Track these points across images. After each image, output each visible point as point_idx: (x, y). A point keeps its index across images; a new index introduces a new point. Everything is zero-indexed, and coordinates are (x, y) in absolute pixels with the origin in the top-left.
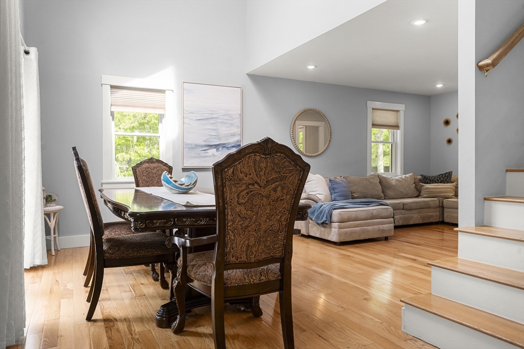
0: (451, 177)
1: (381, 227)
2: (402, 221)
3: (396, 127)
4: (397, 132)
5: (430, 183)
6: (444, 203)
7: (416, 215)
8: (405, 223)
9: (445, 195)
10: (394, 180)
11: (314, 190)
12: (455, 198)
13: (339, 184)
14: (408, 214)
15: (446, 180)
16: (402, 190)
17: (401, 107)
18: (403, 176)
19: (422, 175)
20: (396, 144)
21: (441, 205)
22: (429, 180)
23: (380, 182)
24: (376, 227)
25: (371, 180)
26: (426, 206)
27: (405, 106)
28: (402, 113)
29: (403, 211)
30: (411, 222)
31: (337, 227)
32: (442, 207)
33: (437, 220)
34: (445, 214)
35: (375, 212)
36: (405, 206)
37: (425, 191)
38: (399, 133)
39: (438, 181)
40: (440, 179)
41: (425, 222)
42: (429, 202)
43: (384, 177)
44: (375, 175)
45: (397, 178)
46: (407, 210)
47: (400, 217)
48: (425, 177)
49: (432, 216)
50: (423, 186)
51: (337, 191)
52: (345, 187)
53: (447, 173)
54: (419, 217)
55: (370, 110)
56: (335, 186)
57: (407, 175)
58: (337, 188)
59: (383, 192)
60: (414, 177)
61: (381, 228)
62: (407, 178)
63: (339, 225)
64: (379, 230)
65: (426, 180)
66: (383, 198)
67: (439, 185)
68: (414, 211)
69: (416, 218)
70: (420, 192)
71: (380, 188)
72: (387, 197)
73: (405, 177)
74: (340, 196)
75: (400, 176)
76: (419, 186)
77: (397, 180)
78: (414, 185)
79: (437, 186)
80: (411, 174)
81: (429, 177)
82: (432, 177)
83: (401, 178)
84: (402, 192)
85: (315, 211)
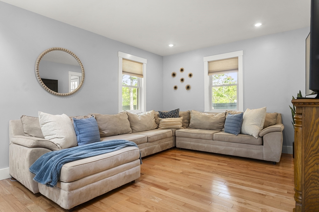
0: (179, 113)
1: (127, 172)
2: (147, 152)
3: (141, 75)
4: (141, 79)
5: (165, 118)
6: (176, 133)
7: (157, 146)
8: (149, 154)
9: (176, 127)
10: (139, 116)
11: (51, 133)
12: (182, 129)
13: (86, 123)
14: (151, 146)
15: (176, 115)
16: (146, 124)
17: (144, 61)
18: (147, 113)
19: (159, 112)
20: (141, 88)
21: (174, 135)
22: (165, 115)
23: (129, 119)
24: (121, 174)
25: (121, 117)
26: (164, 137)
27: (147, 60)
28: (145, 65)
29: (148, 143)
30: (154, 152)
31: (67, 189)
32: (175, 136)
33: (172, 147)
34: (177, 142)
35: (120, 158)
36: (149, 139)
37: (162, 124)
38: (143, 80)
39: (171, 116)
40: (172, 114)
41: (164, 149)
42: (166, 133)
43: (132, 114)
44: (125, 113)
45: (142, 114)
46: (150, 142)
47: (145, 150)
48: (161, 113)
49: (168, 144)
50: (161, 120)
51: (82, 132)
52: (92, 126)
53: (176, 110)
54: (159, 146)
55: (120, 60)
56: (80, 126)
57: (149, 112)
58: (83, 128)
59: (131, 127)
60: (154, 114)
61: (127, 174)
62: (149, 114)
63: (69, 186)
64: (124, 177)
65: (163, 115)
66: (131, 132)
67: (172, 119)
68: (156, 143)
69: (157, 148)
70: (158, 125)
71: (128, 124)
72: (134, 131)
73: (148, 113)
74: (86, 137)
75: (144, 113)
76: (158, 120)
77: (142, 116)
78: (154, 119)
79: (170, 119)
80: (152, 111)
81: (165, 113)
82: (167, 113)
83: (145, 114)
84: (146, 126)
85: (42, 164)
